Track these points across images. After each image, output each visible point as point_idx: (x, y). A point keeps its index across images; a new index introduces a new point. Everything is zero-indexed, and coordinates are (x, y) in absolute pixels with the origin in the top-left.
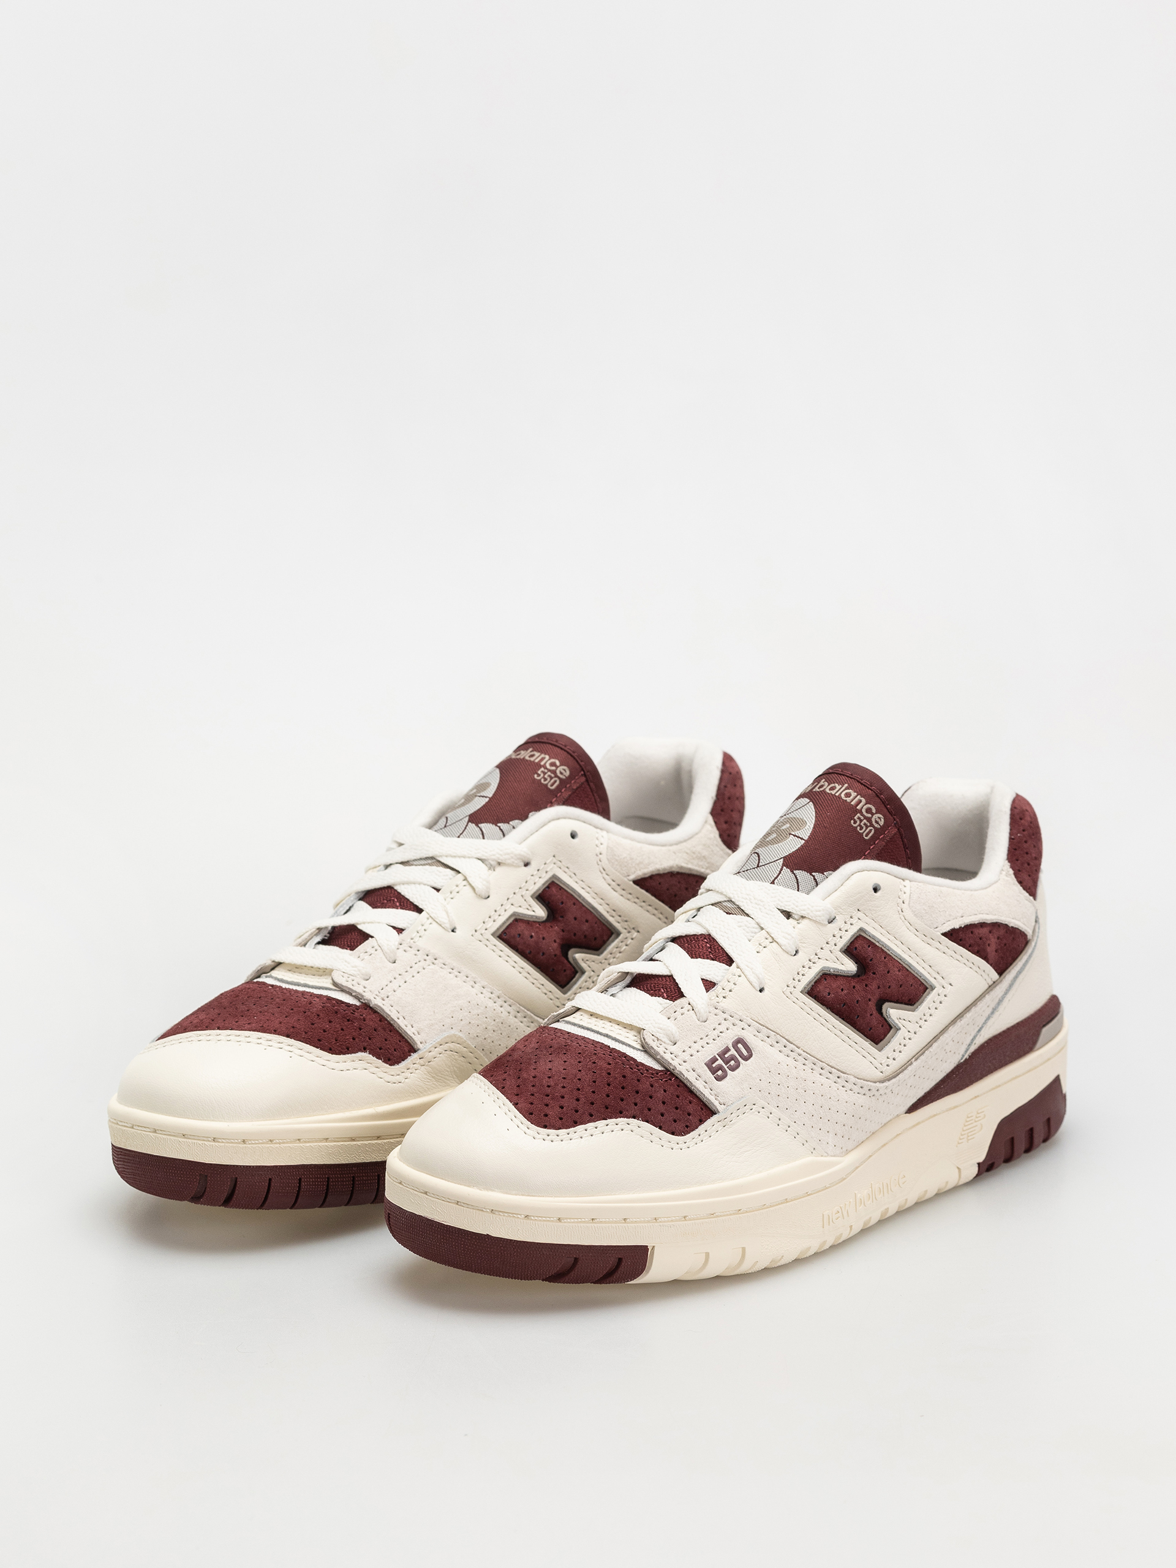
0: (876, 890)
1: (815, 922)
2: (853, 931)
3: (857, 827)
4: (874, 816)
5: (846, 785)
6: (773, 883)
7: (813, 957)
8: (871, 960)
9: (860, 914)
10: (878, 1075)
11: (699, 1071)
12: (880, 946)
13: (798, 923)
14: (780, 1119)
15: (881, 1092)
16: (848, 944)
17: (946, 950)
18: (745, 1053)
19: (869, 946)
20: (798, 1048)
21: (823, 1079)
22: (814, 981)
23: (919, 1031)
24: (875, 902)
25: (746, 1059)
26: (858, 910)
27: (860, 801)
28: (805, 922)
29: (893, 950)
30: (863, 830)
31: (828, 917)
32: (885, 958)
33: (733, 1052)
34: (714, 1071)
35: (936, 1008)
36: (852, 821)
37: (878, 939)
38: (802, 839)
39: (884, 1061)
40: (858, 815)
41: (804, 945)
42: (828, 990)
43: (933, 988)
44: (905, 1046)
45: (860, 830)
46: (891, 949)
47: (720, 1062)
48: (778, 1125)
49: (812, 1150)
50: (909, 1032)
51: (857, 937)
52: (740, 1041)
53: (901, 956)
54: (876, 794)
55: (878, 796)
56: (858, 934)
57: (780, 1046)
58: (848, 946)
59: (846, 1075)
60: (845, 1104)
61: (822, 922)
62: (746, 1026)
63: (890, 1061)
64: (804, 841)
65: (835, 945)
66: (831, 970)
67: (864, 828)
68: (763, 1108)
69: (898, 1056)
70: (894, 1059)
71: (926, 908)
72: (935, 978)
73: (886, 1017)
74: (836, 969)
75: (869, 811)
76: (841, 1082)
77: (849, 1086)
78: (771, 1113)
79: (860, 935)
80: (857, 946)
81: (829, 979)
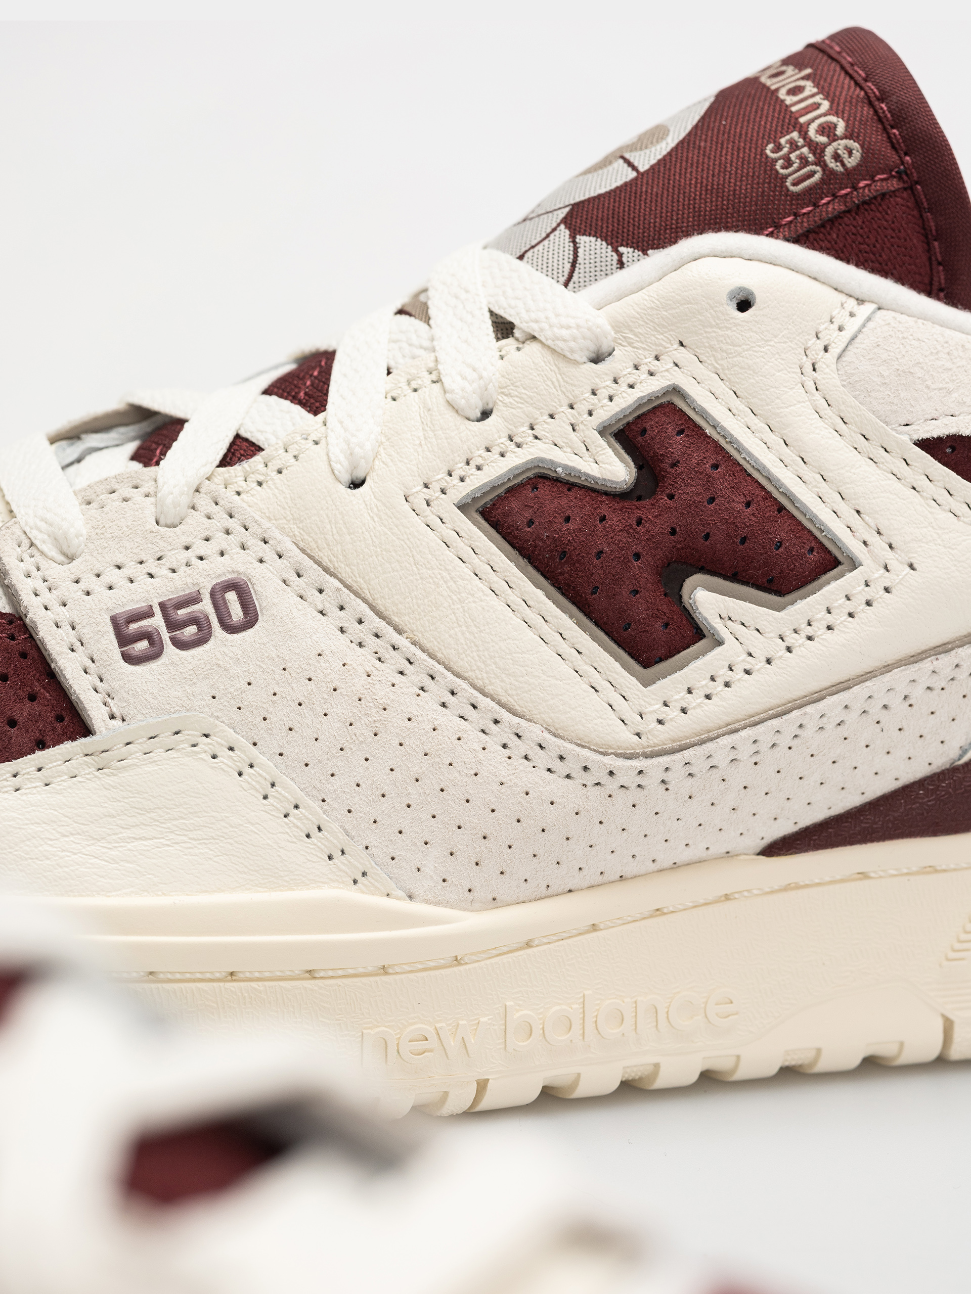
0: (744, 305)
1: (553, 351)
2: (648, 387)
3: (776, 160)
4: (835, 144)
5: (808, 71)
6: (521, 257)
7: (523, 430)
8: (674, 465)
9: (682, 355)
10: (625, 738)
11: (85, 632)
12: (716, 437)
13: (518, 349)
14: (273, 785)
15: (621, 779)
16: (630, 419)
17: (923, 482)
18: (236, 613)
19: (681, 432)
20: (399, 631)
21: (448, 720)
22: (506, 486)
23: (781, 657)
24: (729, 332)
25: (231, 629)
26: (681, 344)
27: (817, 106)
28: (532, 348)
29: (750, 454)
30: (791, 170)
31: (593, 347)
32: (715, 466)
33: (206, 606)
34: (124, 640)
35: (851, 615)
36: (771, 146)
37: (714, 419)
38: (634, 168)
39: (655, 709)
40: (795, 135)
41: (507, 400)
42: (528, 514)
43: (854, 564)
44: (727, 685)
45: (783, 168)
46: (744, 449)
47: (157, 622)
48: (265, 797)
49: (359, 877)
50: (750, 655)
51: (661, 406)
52: (239, 587)
53: (768, 471)
54: (869, 97)
55: (871, 104)
56: (663, 400)
57: (347, 619)
58: (628, 424)
59: (516, 720)
60: (496, 787)
61: (568, 354)
62: (270, 556)
63: (673, 713)
64: (634, 174)
65: (590, 414)
66: (559, 470)
67: (796, 166)
68: (231, 749)
69: (699, 705)
70: (684, 711)
71: (886, 374)
72: (865, 543)
73: (688, 606)
74: (574, 469)
75: (827, 130)
76: (501, 734)
77: (519, 748)
78: (251, 766)
79: (671, 404)
80: (648, 426)
81: (544, 490)
